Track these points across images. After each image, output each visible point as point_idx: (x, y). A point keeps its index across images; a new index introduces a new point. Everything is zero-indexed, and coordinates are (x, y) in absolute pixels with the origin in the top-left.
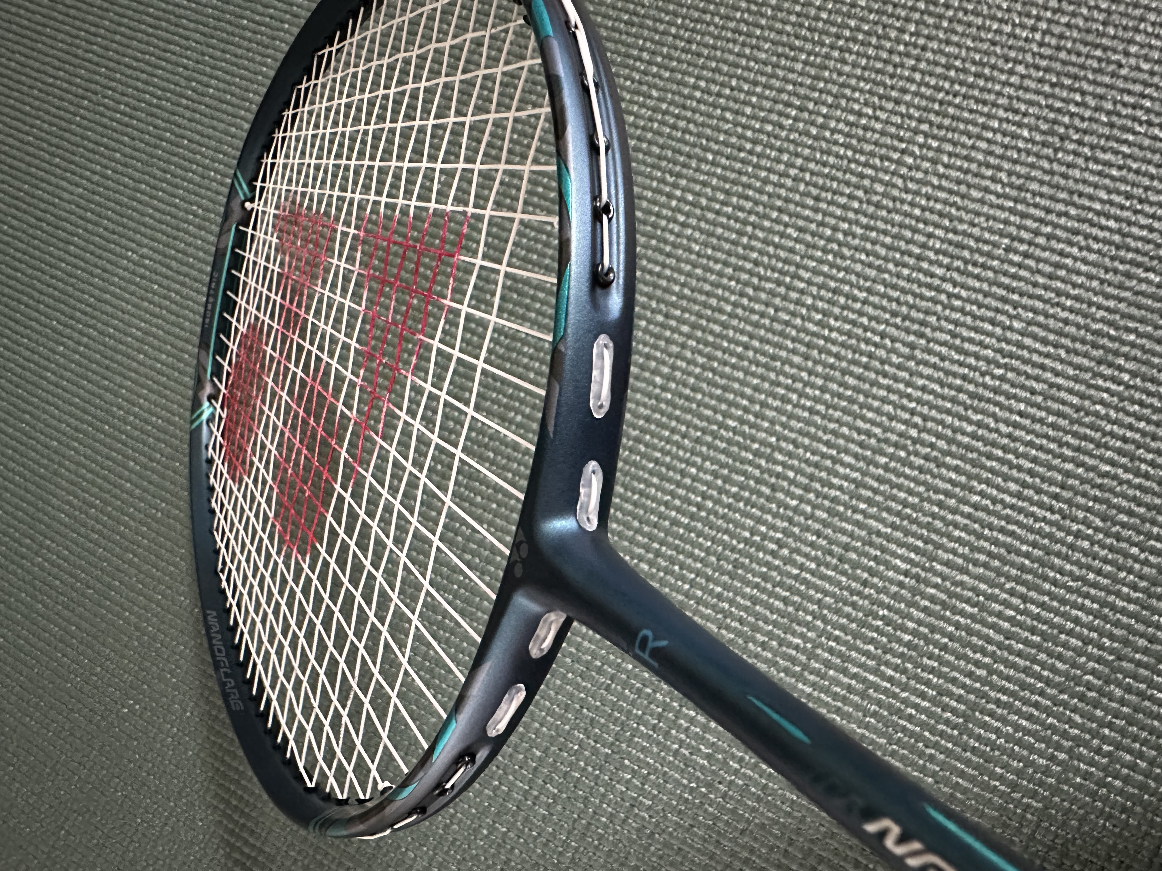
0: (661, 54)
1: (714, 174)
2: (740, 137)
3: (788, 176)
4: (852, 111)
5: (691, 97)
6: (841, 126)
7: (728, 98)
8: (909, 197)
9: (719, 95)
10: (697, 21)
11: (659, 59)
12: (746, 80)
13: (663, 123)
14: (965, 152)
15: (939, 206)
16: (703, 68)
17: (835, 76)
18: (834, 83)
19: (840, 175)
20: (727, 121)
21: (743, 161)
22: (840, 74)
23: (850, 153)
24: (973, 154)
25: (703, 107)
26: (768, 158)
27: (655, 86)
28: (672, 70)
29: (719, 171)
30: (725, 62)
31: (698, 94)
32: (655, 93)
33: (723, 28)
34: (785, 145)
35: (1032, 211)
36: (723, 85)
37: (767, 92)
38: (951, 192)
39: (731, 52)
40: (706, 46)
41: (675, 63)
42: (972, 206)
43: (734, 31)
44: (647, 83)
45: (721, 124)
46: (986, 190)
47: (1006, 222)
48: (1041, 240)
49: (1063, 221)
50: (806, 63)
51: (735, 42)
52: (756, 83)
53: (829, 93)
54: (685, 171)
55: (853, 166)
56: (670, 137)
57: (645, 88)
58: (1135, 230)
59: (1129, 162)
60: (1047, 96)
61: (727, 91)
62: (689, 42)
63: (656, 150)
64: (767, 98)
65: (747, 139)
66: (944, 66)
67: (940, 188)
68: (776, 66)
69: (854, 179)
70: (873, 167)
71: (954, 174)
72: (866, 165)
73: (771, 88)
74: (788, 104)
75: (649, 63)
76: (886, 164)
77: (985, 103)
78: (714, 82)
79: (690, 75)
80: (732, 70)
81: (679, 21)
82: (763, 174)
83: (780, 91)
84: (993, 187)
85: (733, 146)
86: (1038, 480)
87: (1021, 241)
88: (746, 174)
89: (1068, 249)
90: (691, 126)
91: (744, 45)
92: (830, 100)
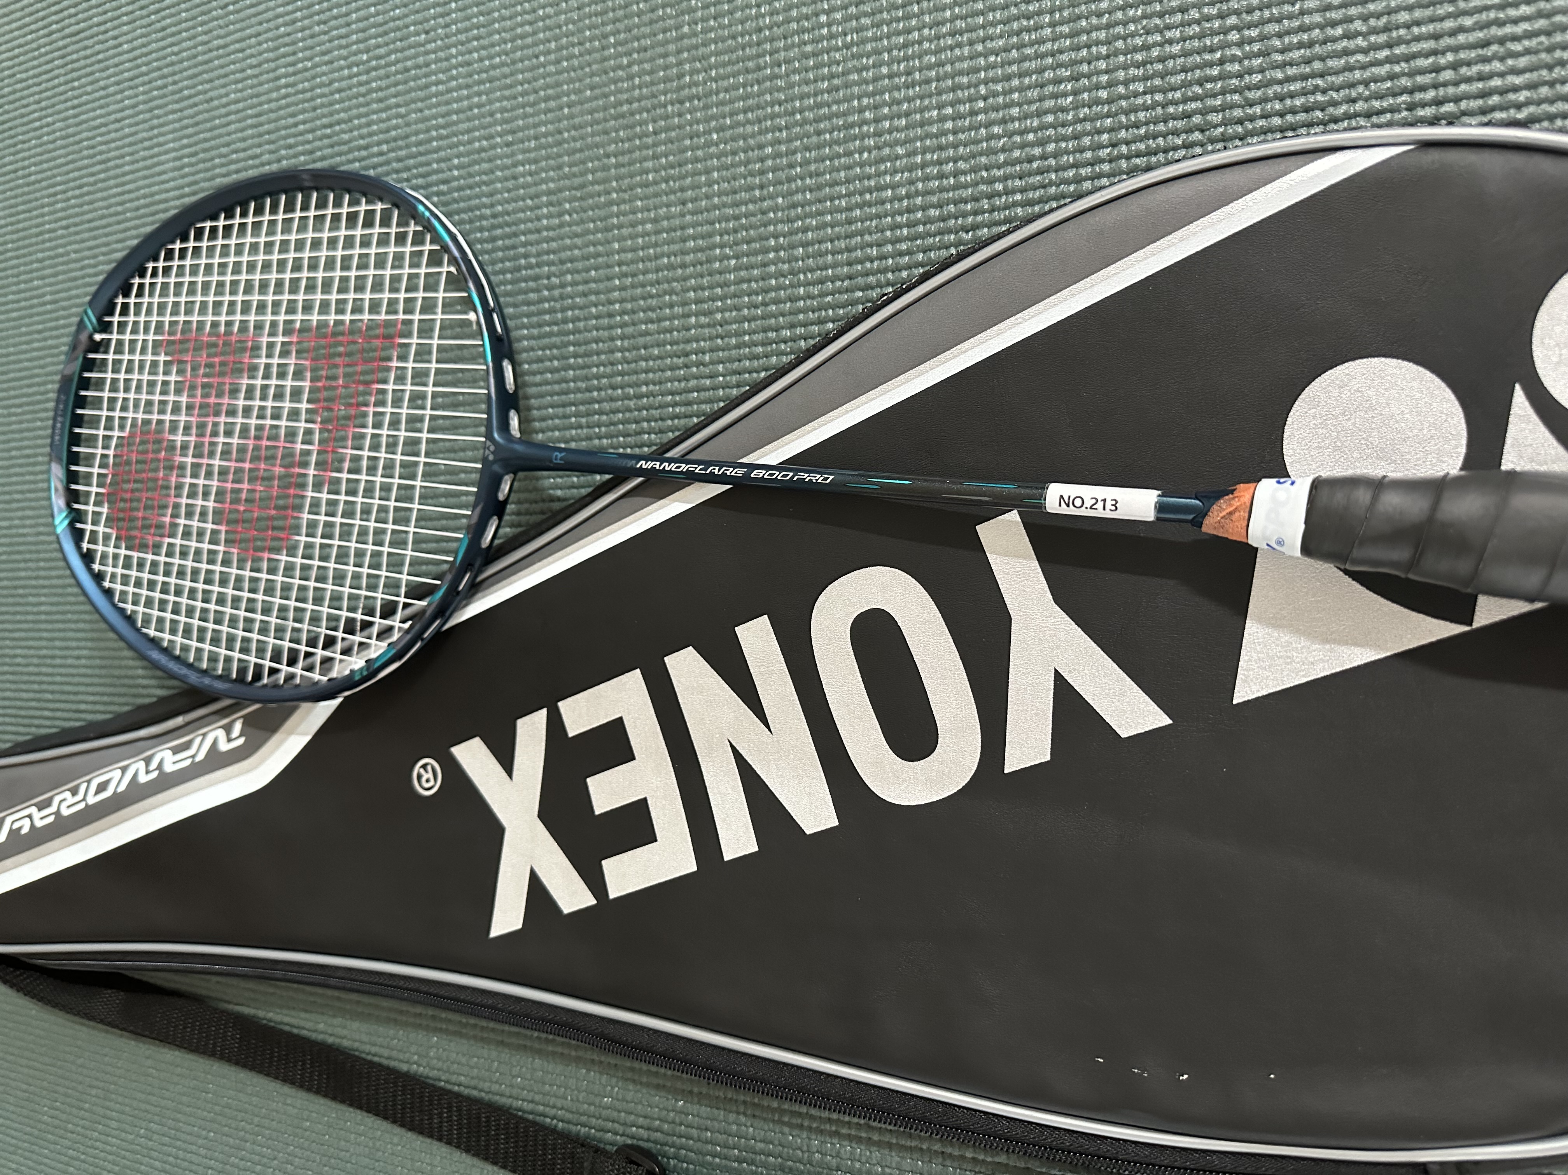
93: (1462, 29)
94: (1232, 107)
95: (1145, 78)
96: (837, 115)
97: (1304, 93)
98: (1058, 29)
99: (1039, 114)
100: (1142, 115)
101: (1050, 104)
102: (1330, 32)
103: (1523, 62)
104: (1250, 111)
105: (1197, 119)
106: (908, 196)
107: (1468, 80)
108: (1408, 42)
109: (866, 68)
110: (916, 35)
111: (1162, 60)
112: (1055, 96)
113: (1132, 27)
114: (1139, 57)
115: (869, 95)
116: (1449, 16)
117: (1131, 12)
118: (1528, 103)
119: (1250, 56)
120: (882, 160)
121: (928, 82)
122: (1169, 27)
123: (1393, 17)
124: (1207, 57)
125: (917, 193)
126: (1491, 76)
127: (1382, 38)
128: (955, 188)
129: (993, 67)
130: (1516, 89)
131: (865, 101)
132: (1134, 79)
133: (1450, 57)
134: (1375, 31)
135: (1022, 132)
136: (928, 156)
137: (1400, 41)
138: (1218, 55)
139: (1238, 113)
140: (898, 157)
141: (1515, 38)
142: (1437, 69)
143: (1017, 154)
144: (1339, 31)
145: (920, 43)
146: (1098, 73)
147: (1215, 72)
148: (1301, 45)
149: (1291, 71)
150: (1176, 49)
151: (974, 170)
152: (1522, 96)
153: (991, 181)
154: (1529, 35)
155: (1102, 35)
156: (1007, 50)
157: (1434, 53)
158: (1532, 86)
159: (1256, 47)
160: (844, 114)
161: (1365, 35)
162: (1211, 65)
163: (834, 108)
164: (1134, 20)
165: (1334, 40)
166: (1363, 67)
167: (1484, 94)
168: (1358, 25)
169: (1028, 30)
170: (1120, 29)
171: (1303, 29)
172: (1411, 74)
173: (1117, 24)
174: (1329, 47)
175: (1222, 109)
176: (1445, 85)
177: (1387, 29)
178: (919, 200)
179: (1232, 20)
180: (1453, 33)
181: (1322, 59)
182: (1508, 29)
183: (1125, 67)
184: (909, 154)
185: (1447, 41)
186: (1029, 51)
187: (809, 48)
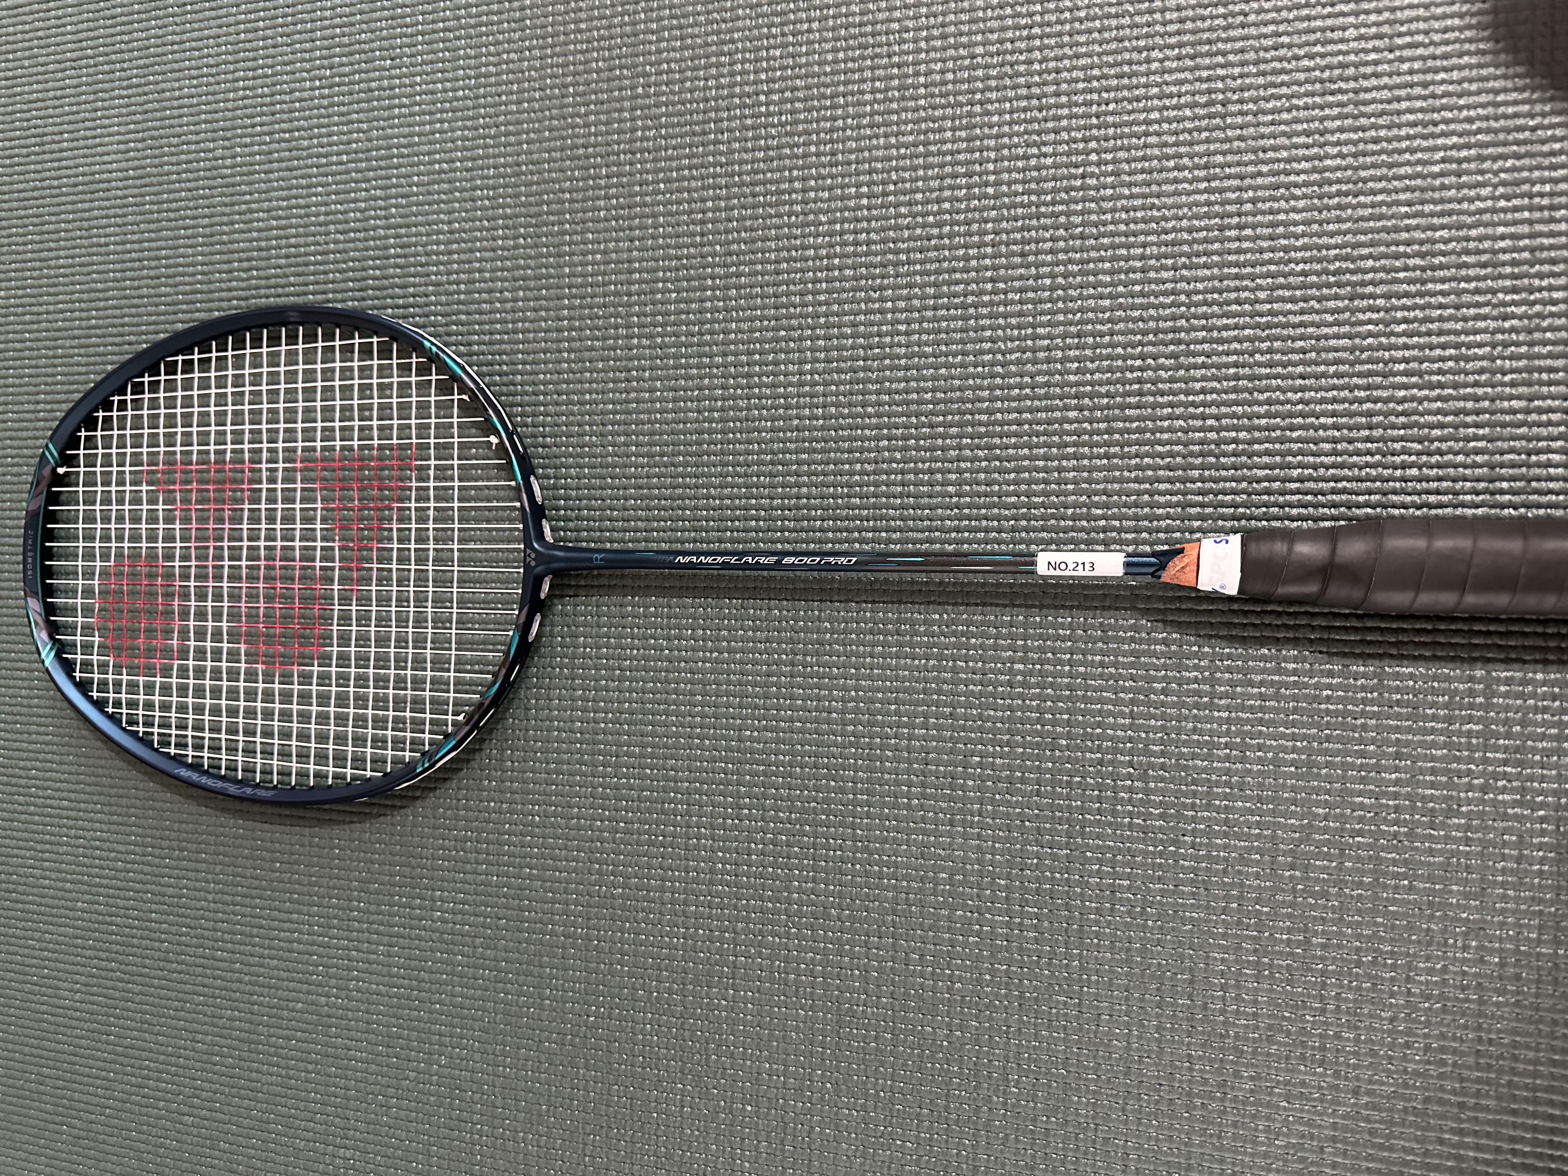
0: (812, 177)
1: (915, 273)
2: (924, 226)
3: (986, 245)
4: (1018, 158)
5: (860, 208)
6: (1015, 175)
7: (895, 193)
8: (1109, 217)
9: (885, 194)
10: (832, 130)
11: (813, 183)
12: (904, 169)
13: (845, 244)
14: (1140, 154)
15: (1139, 214)
16: (858, 175)
17: (986, 130)
18: (989, 137)
19: (1034, 222)
20: (905, 216)
21: (936, 248)
22: (991, 127)
23: (1034, 198)
24: (1149, 152)
25: (874, 212)
26: (959, 234)
27: (821, 211)
28: (830, 189)
29: (918, 267)
30: (877, 160)
31: (865, 201)
32: (823, 218)
33: (859, 127)
34: (970, 215)
35: (1227, 183)
36: (884, 183)
37: (930, 173)
38: (1144, 196)
39: (877, 148)
40: (851, 152)
41: (829, 181)
42: (1170, 201)
43: (871, 126)
44: (811, 211)
45: (900, 221)
46: (1176, 181)
47: (1208, 204)
48: (1248, 207)
49: (1260, 181)
50: (953, 129)
51: (877, 137)
52: (915, 169)
53: (988, 149)
54: (886, 281)
55: (1043, 209)
56: (856, 254)
57: (811, 217)
58: (1328, 162)
59: (1295, 101)
60: (1192, 70)
61: (892, 187)
62: (833, 154)
63: (848, 272)
64: (932, 178)
65: (932, 226)
66: (1084, 81)
67: (1132, 196)
68: (926, 144)
69: (1049, 221)
70: (1062, 202)
71: (1140, 177)
72: (1054, 203)
73: (931, 166)
74: (955, 176)
75: (804, 191)
76: (1073, 194)
77: (1138, 99)
78: (875, 183)
79: (848, 186)
80: (887, 165)
81: (814, 137)
82: (961, 252)
83: (942, 166)
84: (1181, 175)
85: (920, 238)
86: (1345, 431)
87: (1230, 215)
88: (945, 259)
89: (1276, 205)
90: (873, 236)
91: (886, 136)
92: (992, 155)
93: (1260, 174)
94: (1090, 212)
95: (1024, 182)
96: (771, 182)
97: (1143, 208)
98: (958, 133)
99: (939, 201)
100: (1020, 211)
101: (947, 193)
102: (1165, 163)
103: (1301, 204)
104: (1103, 217)
105: (1062, 219)
106: (828, 257)
107: (1263, 213)
108: (1221, 179)
109: (798, 146)
110: (840, 123)
111: (1038, 169)
112: (952, 188)
113: (1016, 140)
114: (1020, 164)
115: (798, 168)
116: (1251, 162)
117: (1016, 128)
118: (1303, 235)
119: (1106, 174)
120: (808, 225)
121: (849, 163)
122: (1045, 144)
123: (1212, 158)
124: (1073, 171)
125: (836, 255)
126: (1279, 211)
127: (1202, 173)
128: (867, 254)
129: (904, 157)
130: (1295, 224)
131: (795, 173)
132: (1016, 182)
133: (1251, 193)
134: (1198, 167)
135: (923, 215)
136: (846, 226)
137: (1215, 177)
138: (1081, 170)
139: (1094, 217)
140: (821, 224)
141: (1296, 185)
142: (1240, 202)
143: (919, 231)
144: (1172, 163)
145: (844, 130)
146: (987, 173)
147: (1078, 183)
148: (1143, 171)
149: (1136, 190)
150: (1049, 161)
151: (884, 241)
152: (1300, 229)
153: (897, 252)
154: (1306, 184)
155: (992, 143)
156: (915, 145)
157: (1240, 189)
158: (1307, 223)
159: (1110, 168)
160: (778, 182)
161: (1191, 170)
162: (1075, 177)
163: (769, 175)
164: (1018, 135)
165: (1169, 170)
166: (1189, 194)
167: (1273, 225)
168: (1185, 160)
169: (933, 131)
170: (1006, 140)
171: (1144, 158)
172: (1222, 203)
173: (1004, 135)
174: (1164, 175)
175: (1082, 213)
176: (1246, 214)
177: (1206, 167)
178: (837, 261)
179: (1093, 145)
180: (1253, 176)
181: (1159, 184)
182: (1292, 178)
183: (1009, 171)
184: (830, 222)
185: (1248, 181)
186: (933, 148)
187: (749, 122)
